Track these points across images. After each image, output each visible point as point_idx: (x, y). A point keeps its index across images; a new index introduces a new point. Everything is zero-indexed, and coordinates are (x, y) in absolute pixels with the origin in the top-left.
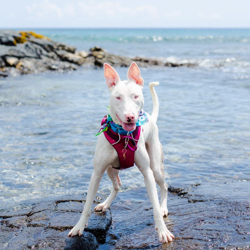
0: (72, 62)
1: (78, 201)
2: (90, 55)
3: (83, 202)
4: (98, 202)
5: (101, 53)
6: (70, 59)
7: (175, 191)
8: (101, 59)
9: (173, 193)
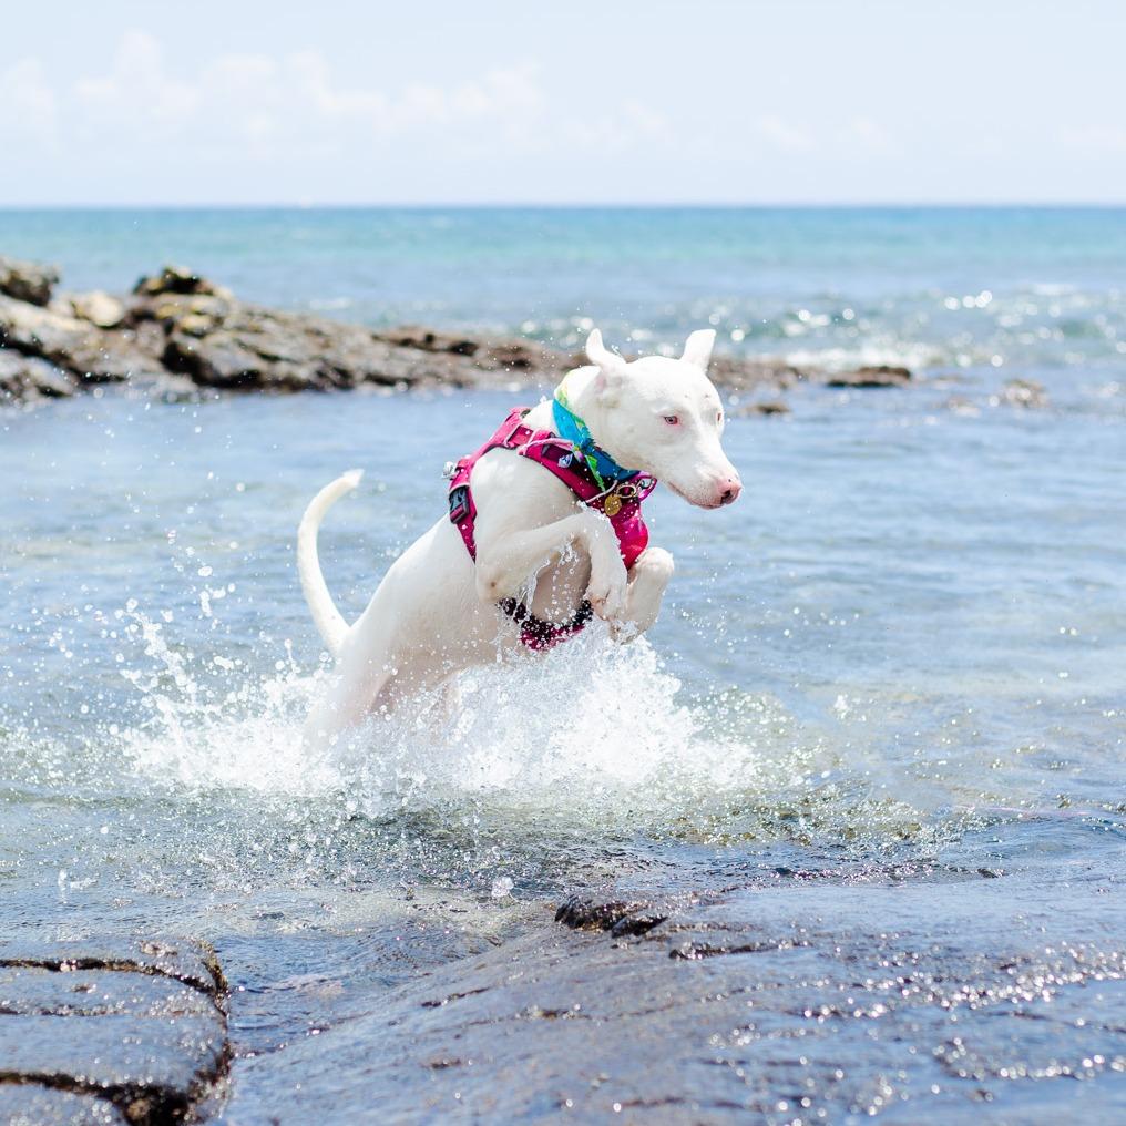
0: (30, 350)
1: (37, 965)
2: (138, 318)
3: (64, 967)
4: (154, 968)
5: (199, 302)
6: (23, 336)
7: (596, 918)
8: (200, 335)
9: (585, 929)
